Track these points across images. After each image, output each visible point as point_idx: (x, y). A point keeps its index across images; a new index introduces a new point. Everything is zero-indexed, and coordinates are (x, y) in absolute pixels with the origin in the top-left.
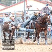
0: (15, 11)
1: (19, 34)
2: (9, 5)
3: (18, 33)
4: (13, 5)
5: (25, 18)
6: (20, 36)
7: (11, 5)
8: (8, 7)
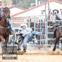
0: (35, 15)
2: (27, 7)
5: (46, 24)
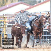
1: (45, 38)
3: (44, 36)
4: (38, 4)
6: (46, 40)
7: (35, 4)
8: (32, 6)
